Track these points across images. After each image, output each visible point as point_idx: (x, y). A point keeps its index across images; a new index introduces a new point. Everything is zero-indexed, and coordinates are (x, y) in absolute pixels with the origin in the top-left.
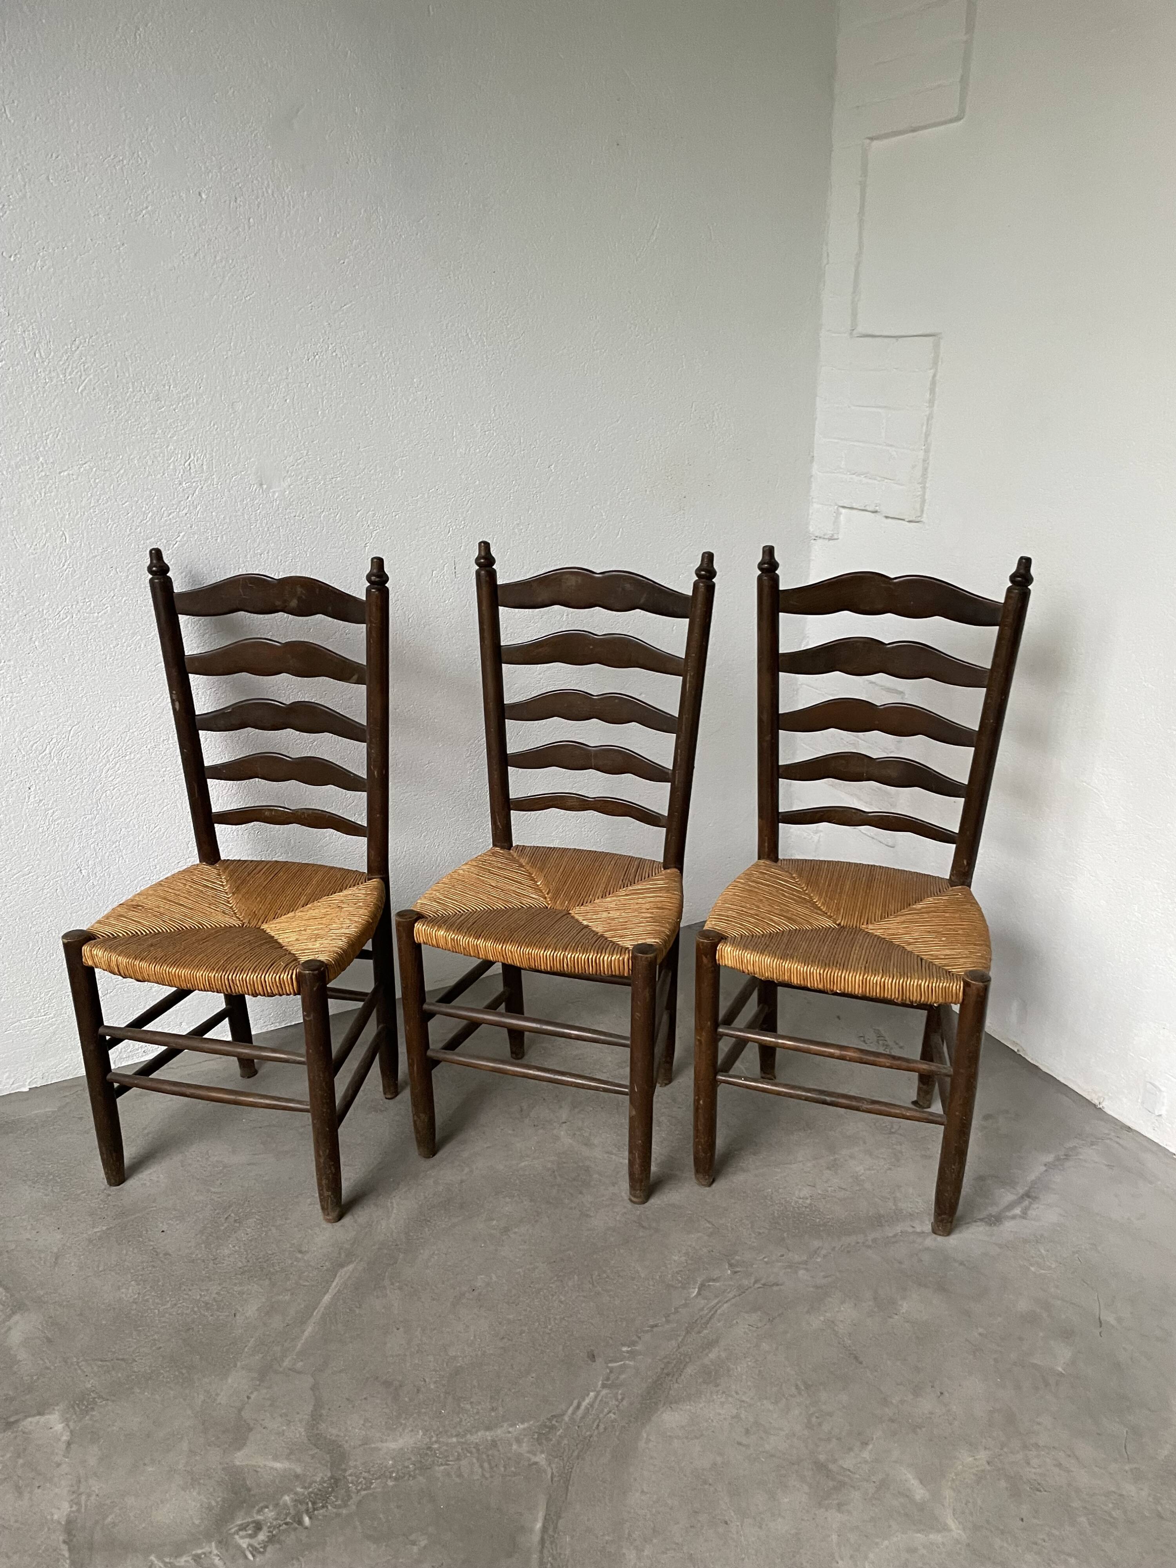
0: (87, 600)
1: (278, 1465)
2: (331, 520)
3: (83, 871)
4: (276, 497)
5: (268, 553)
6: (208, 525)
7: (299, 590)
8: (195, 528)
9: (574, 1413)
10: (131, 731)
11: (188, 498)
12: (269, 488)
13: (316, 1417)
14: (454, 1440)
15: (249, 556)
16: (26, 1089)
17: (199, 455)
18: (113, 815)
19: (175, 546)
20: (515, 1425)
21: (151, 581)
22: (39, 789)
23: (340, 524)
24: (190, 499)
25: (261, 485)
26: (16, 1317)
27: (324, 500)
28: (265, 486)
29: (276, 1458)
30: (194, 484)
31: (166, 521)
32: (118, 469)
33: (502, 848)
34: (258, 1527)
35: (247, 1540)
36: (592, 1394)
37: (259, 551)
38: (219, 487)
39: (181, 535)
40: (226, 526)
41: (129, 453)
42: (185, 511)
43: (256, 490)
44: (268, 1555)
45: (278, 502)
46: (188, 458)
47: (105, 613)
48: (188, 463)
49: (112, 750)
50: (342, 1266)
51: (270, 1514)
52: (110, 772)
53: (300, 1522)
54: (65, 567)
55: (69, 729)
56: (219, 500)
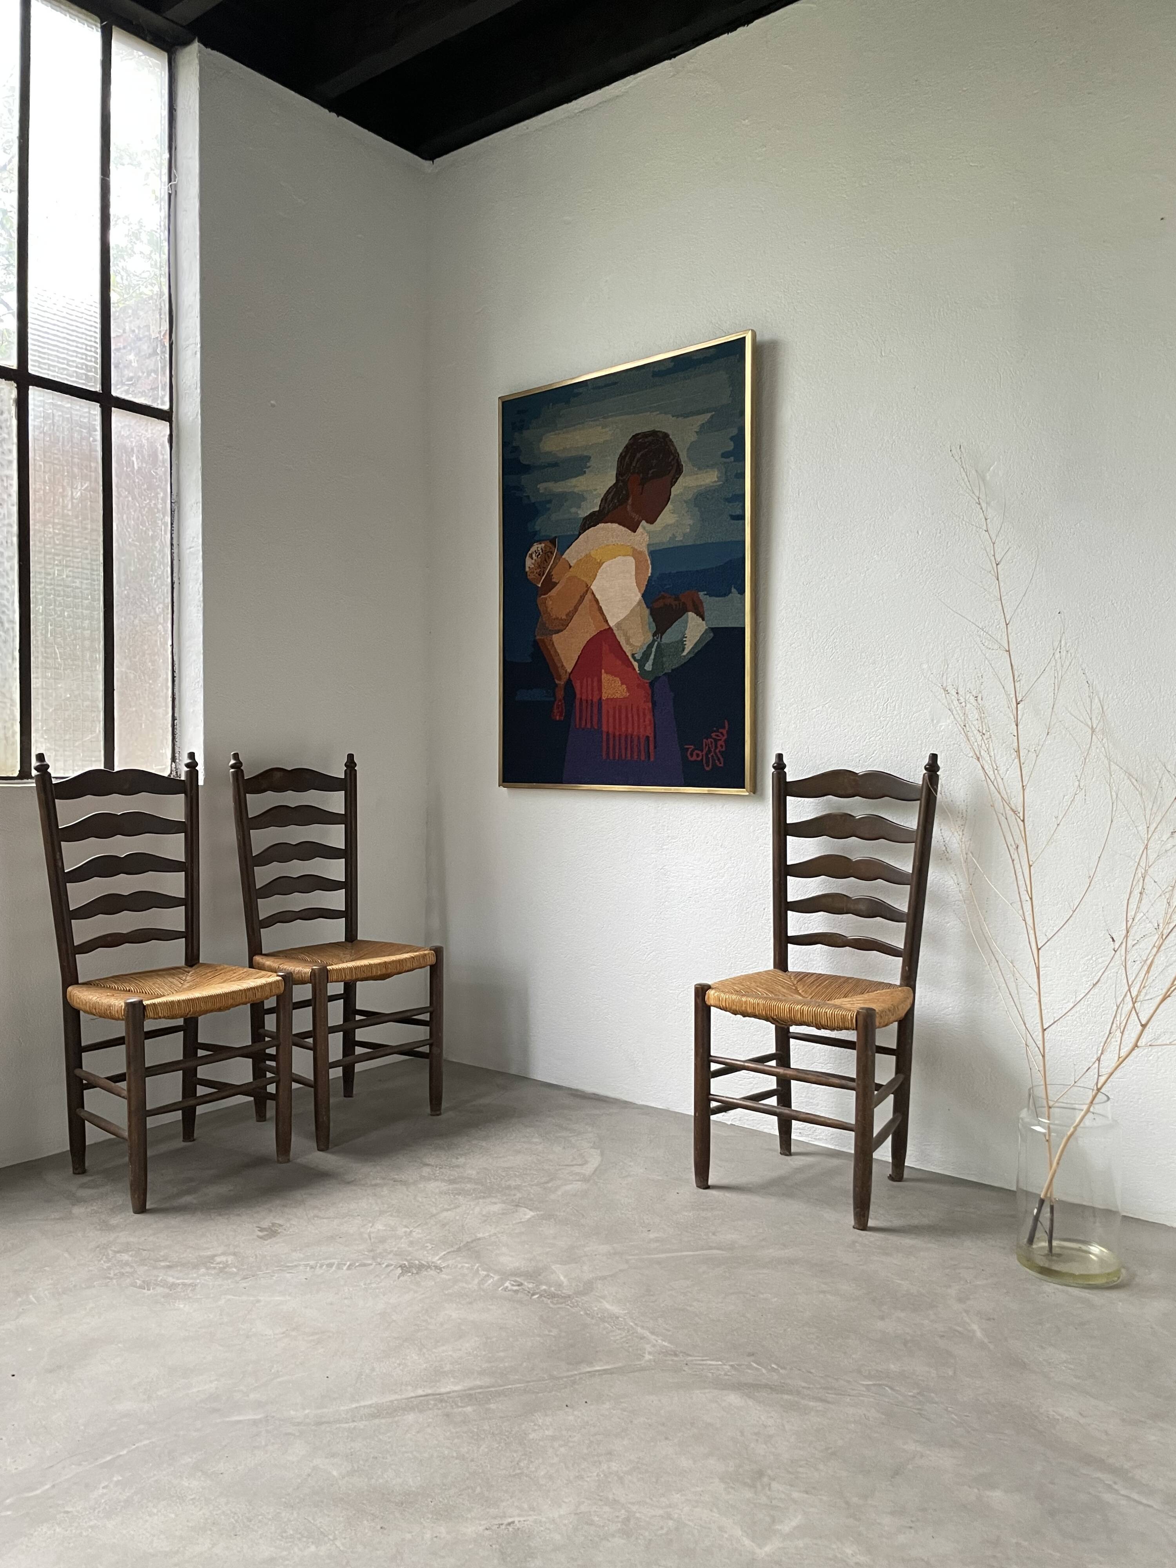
1: (562, 1278)
4: (942, 729)
8: (884, 749)
9: (696, 1360)
12: (938, 722)
13: (603, 1278)
14: (631, 1324)
16: (729, 1123)
20: (664, 1341)
24: (884, 728)
25: (933, 720)
26: (580, 1183)
28: (935, 721)
29: (565, 1276)
30: (888, 719)
31: (867, 742)
34: (520, 1285)
35: (509, 1285)
36: (720, 1363)
38: (904, 721)
39: (875, 752)
42: (880, 737)
43: (928, 724)
44: (505, 1293)
50: (718, 1249)
51: (531, 1286)
53: (533, 1295)
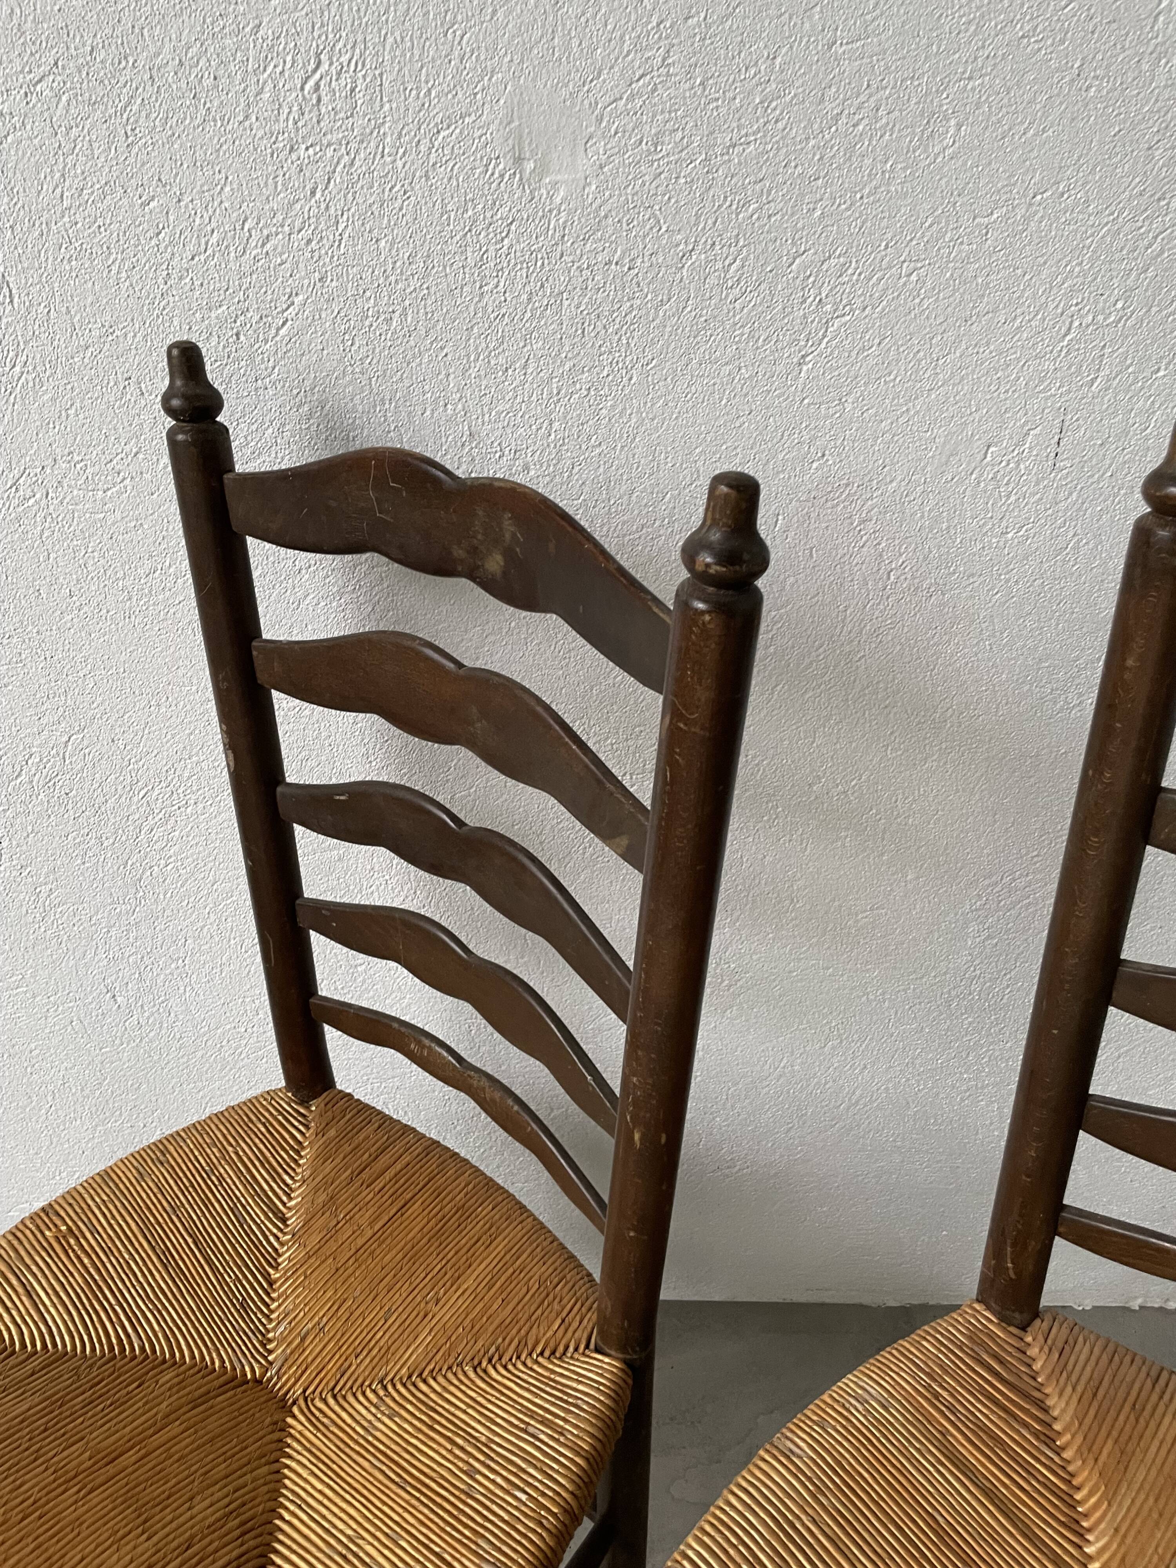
0: (77, 458)
2: (712, 280)
3: (119, 999)
4: (558, 200)
5: (525, 366)
6: (367, 275)
7: (509, 527)
10: (194, 759)
11: (313, 193)
12: (542, 170)
15: (473, 372)
17: (344, 59)
18: (168, 912)
19: (283, 332)
21: (171, 435)
22: (18, 845)
23: (737, 291)
24: (318, 195)
25: (519, 160)
27: (698, 216)
28: (529, 166)
30: (329, 153)
31: (256, 259)
32: (125, 99)
33: (1004, 1320)
37: (501, 360)
38: (400, 164)
39: (298, 300)
40: (414, 283)
41: (152, 49)
42: (306, 234)
43: (502, 176)
45: (563, 215)
46: (312, 66)
47: (120, 493)
48: (311, 83)
49: (156, 792)
52: (158, 833)
54: (17, 369)
55: (65, 738)
56: (397, 204)
